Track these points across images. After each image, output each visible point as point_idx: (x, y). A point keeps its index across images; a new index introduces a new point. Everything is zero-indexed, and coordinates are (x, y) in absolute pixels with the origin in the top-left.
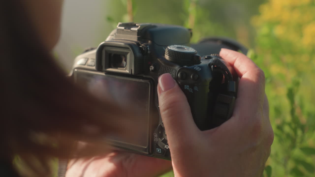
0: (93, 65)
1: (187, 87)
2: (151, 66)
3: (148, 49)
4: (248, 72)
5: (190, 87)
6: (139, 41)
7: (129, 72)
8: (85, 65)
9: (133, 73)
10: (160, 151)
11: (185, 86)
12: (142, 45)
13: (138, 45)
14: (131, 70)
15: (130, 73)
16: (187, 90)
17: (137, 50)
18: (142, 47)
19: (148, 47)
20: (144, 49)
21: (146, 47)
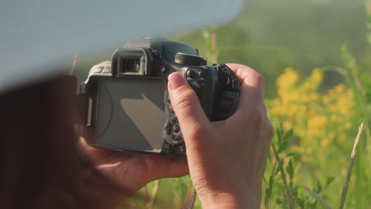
0: (108, 72)
1: (195, 83)
2: (162, 68)
3: (160, 54)
4: (250, 75)
5: (197, 83)
6: (151, 48)
7: (142, 73)
8: (101, 72)
9: (146, 73)
10: (168, 147)
11: (193, 82)
12: (155, 51)
13: (151, 50)
14: (143, 72)
15: (143, 75)
16: (195, 86)
17: (150, 55)
18: (154, 52)
19: (159, 52)
20: (156, 54)
21: (158, 52)
